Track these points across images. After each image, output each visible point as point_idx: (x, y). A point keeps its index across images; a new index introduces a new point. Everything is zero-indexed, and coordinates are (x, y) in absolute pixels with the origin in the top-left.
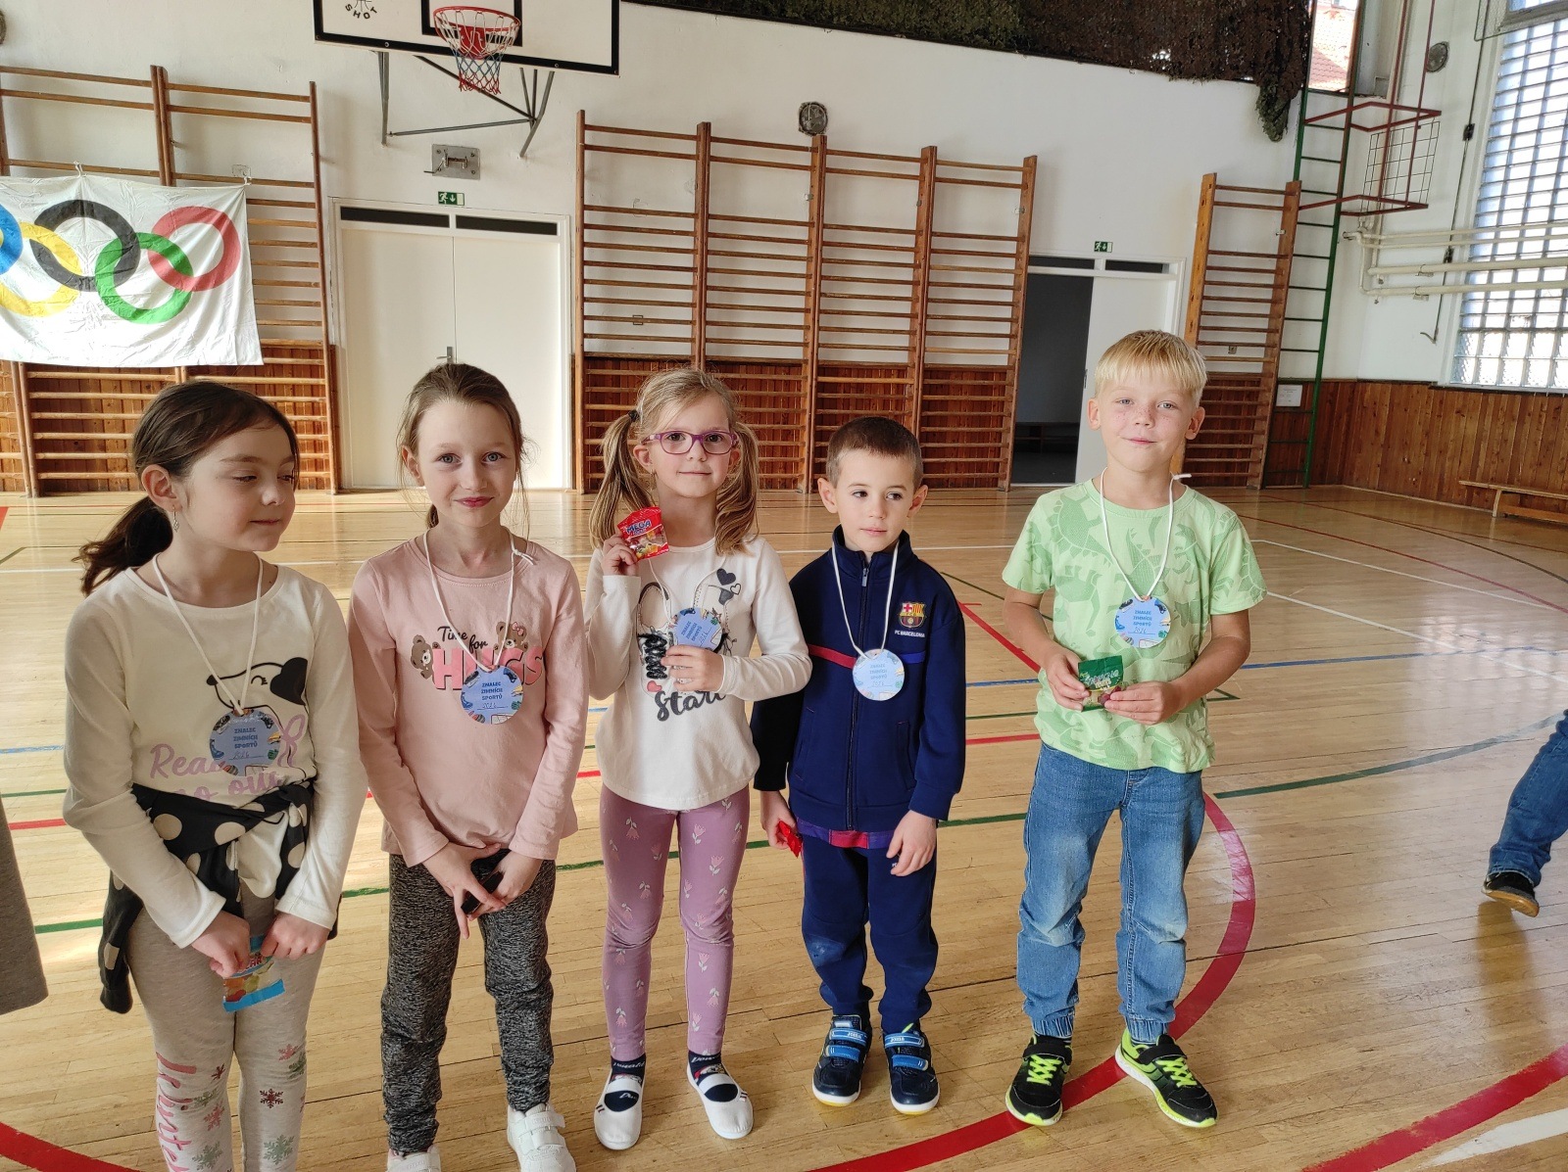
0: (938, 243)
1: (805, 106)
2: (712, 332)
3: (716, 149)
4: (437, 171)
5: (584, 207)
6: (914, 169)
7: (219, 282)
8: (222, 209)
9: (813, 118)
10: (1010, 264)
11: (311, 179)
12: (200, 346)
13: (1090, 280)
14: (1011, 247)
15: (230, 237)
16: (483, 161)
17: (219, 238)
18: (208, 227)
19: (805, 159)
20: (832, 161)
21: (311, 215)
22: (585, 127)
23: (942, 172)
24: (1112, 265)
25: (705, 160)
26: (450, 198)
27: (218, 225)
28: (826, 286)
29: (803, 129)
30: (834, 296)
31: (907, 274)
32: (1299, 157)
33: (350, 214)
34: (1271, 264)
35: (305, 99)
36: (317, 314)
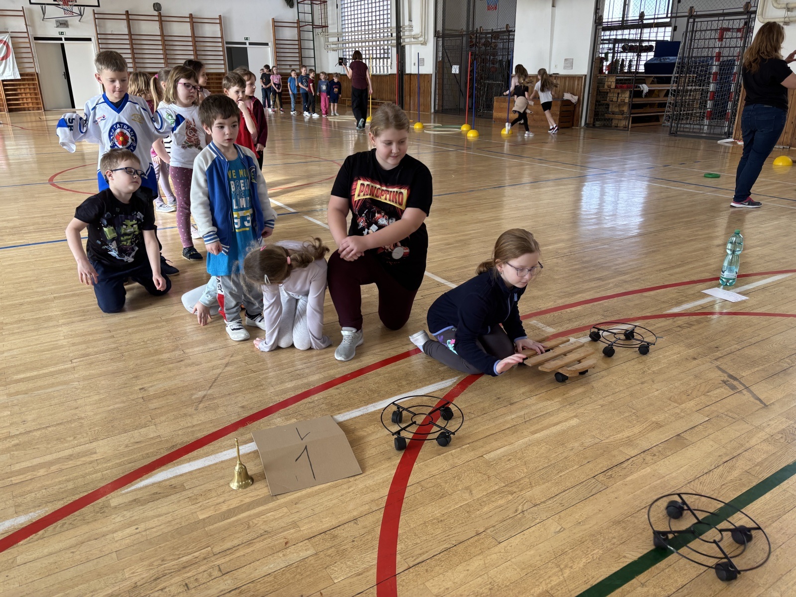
0: (197, 39)
1: (154, 4)
2: (138, 65)
3: (130, 17)
4: (57, 27)
5: (98, 34)
6: (188, 20)
7: (6, 58)
8: (5, 40)
9: (157, 7)
10: (220, 44)
11: (26, 31)
12: (4, 75)
13: (246, 48)
14: (220, 40)
15: (8, 47)
16: (69, 23)
17: (5, 47)
18: (2, 44)
19: (157, 18)
20: (163, 19)
21: (27, 40)
22: (95, 14)
23: (194, 20)
24: (250, 44)
25: (128, 20)
26: (62, 33)
27: (4, 44)
28: (168, 52)
29: (155, 10)
30: (170, 55)
31: (191, 48)
32: (298, 13)
33: (36, 39)
34: (297, 43)
35: (21, 11)
36: (32, 65)
